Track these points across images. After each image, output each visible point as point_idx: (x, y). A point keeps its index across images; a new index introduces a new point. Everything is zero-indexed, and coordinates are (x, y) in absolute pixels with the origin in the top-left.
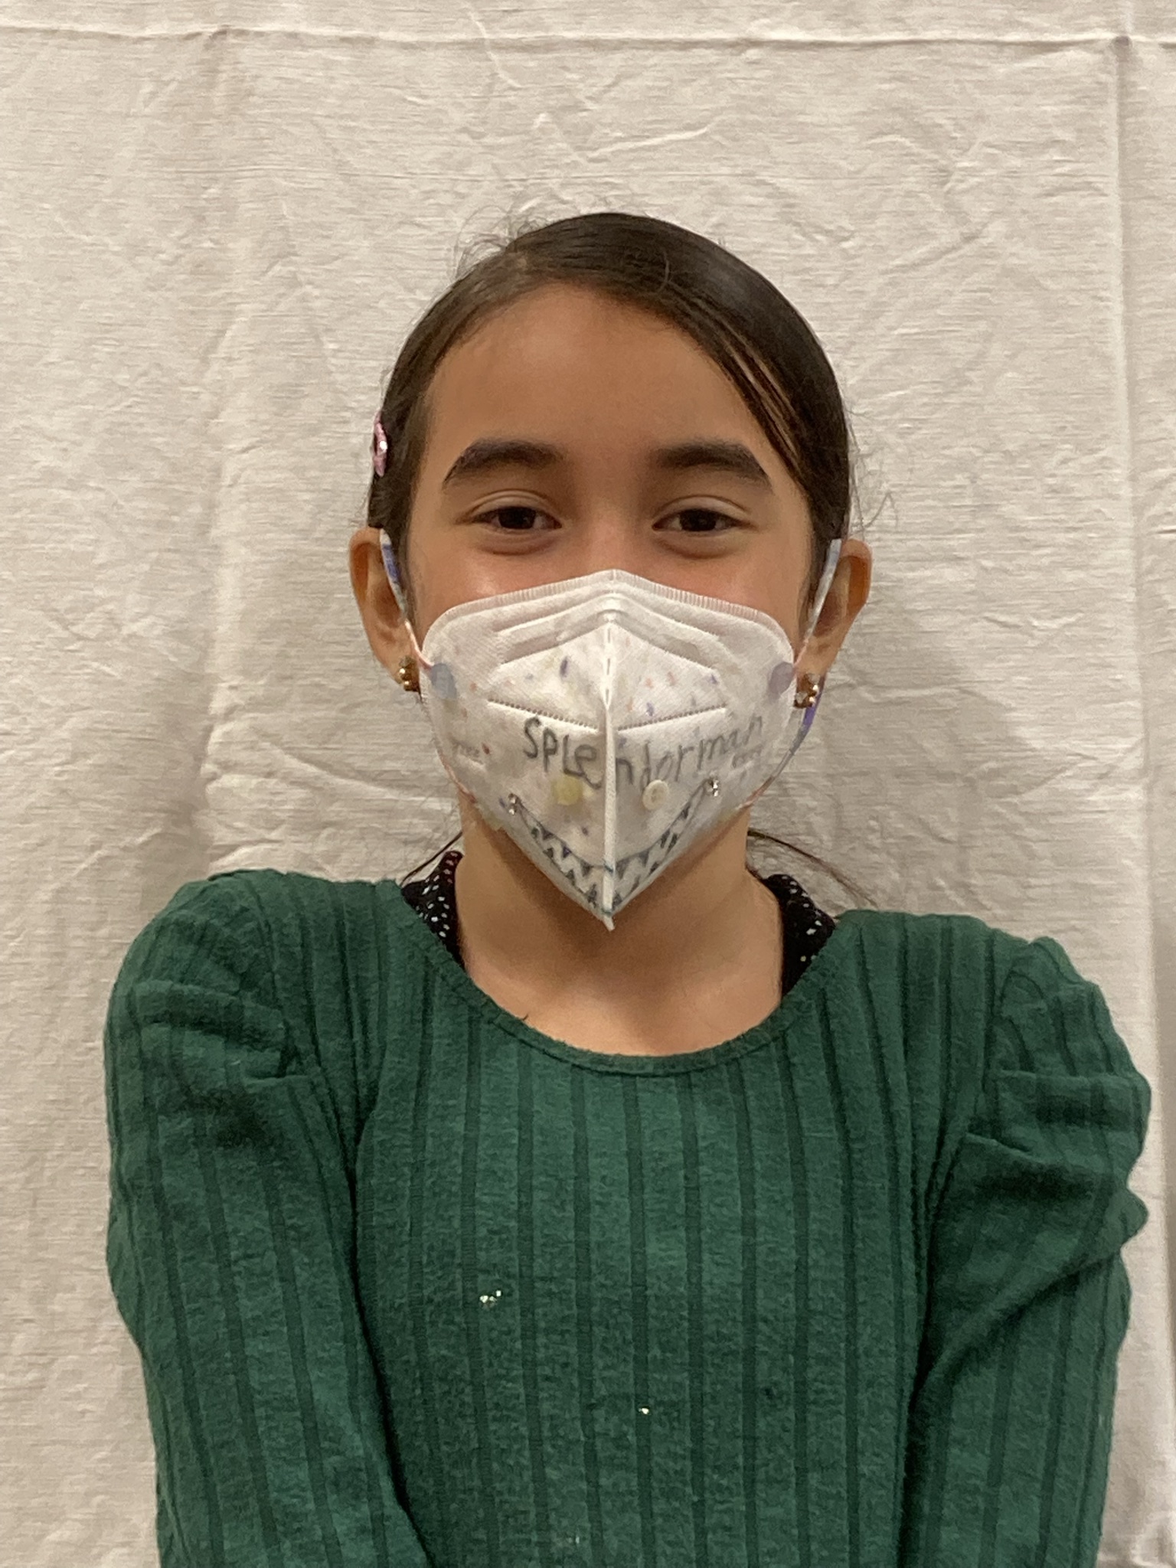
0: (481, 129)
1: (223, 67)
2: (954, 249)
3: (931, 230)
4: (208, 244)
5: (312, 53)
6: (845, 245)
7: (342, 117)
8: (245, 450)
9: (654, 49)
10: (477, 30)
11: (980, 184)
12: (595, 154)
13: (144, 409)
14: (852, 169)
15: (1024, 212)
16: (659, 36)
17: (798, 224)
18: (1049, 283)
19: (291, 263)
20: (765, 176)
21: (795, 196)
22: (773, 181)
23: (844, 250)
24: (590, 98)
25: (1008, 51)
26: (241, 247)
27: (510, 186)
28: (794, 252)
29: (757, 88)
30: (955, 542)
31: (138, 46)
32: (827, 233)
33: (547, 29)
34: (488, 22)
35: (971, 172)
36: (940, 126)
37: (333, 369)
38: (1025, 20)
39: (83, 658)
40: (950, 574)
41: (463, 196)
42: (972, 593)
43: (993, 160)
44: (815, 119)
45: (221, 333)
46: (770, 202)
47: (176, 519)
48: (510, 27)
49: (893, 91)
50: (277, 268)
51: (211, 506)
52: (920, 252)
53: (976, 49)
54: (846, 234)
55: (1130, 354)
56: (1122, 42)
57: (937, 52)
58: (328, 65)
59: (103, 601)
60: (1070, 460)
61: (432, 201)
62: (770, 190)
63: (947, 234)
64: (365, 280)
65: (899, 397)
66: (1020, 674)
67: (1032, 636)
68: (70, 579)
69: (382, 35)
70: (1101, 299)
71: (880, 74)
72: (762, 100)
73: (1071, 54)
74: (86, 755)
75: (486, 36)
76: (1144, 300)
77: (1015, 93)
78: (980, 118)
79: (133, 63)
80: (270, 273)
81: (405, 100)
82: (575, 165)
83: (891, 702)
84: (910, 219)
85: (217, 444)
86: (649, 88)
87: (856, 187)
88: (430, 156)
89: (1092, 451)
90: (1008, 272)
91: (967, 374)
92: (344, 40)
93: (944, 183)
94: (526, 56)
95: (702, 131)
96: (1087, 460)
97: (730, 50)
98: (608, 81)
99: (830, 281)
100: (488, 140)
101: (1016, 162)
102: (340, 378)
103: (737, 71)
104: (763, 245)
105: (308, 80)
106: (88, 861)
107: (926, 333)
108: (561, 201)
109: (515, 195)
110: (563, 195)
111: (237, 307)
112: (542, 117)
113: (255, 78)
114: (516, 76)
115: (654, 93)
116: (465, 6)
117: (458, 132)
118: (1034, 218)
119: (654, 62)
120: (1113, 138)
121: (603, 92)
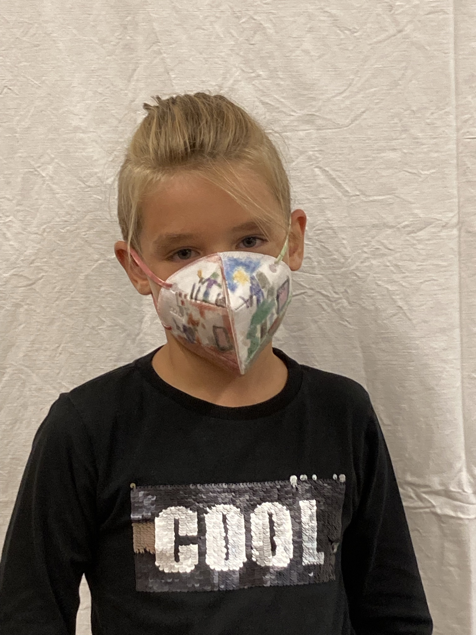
2: (395, 35)
3: (386, 29)
4: (128, 38)
6: (355, 34)
11: (404, 11)
13: (108, 100)
14: (358, 5)
15: (419, 21)
17: (338, 27)
18: (428, 48)
19: (158, 45)
20: (327, 9)
21: (338, 17)
22: (330, 11)
23: (355, 36)
26: (140, 39)
27: (236, 14)
28: (337, 37)
30: (394, 143)
32: (350, 30)
35: (401, 6)
37: (174, 85)
39: (90, 194)
40: (392, 155)
41: (219, 18)
42: (400, 162)
45: (135, 70)
46: (329, 19)
50: (153, 47)
52: (383, 36)
54: (355, 30)
55: (456, 73)
60: (435, 113)
61: (207, 20)
62: (329, 14)
63: (392, 30)
64: (185, 51)
65: (375, 91)
66: (416, 190)
67: (420, 176)
68: (85, 166)
70: (445, 53)
74: (93, 228)
76: (461, 53)
80: (151, 49)
82: (259, 5)
83: (372, 201)
84: (379, 24)
87: (360, 12)
89: (442, 110)
90: (413, 44)
91: (399, 82)
93: (390, 11)
96: (441, 112)
99: (350, 48)
104: (327, 35)
106: (96, 265)
107: (384, 67)
108: (254, 20)
109: (237, 17)
110: (255, 17)
111: (140, 61)
118: (423, 23)
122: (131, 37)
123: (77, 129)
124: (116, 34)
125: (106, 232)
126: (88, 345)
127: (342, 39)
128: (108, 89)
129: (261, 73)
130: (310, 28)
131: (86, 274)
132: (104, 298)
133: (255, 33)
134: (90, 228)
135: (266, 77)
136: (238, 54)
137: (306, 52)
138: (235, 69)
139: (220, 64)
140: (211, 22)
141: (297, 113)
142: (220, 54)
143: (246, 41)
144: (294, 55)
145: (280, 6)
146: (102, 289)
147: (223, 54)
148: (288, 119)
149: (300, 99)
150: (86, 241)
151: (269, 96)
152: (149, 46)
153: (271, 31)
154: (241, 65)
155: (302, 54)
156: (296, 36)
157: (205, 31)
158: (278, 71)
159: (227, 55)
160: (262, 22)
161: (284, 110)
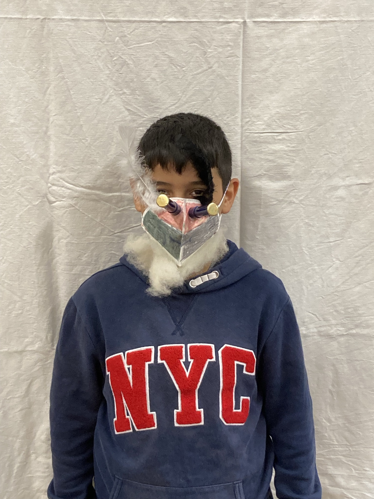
0: (103, 40)
1: (45, 27)
2: (207, 70)
3: (202, 66)
4: (44, 68)
5: (65, 23)
7: (73, 38)
8: (54, 116)
9: (142, 23)
11: (212, 55)
12: (129, 47)
13: (32, 107)
14: (186, 51)
15: (222, 61)
16: (143, 19)
17: (173, 64)
18: (226, 78)
19: (63, 74)
20: (167, 53)
21: (173, 58)
22: (168, 54)
23: (183, 70)
24: (128, 34)
25: (220, 24)
26: (52, 69)
27: (110, 54)
28: (173, 70)
29: (165, 32)
31: (26, 20)
32: (180, 66)
33: (118, 18)
34: (105, 15)
35: (211, 52)
36: (205, 42)
37: (73, 98)
38: (224, 16)
39: (22, 165)
41: (100, 56)
43: (215, 49)
44: (177, 39)
45: (48, 88)
46: (167, 59)
47: (40, 131)
48: (111, 17)
49: (194, 33)
50: (59, 74)
51: (47, 127)
52: (200, 70)
53: (212, 23)
54: (184, 66)
55: (242, 93)
56: (245, 22)
57: (205, 24)
58: (69, 26)
59: (26, 152)
60: (229, 117)
61: (93, 58)
62: (168, 56)
63: (205, 67)
64: (79, 77)
65: (194, 103)
68: (19, 148)
69: (81, 18)
71: (192, 29)
72: (166, 35)
73: (234, 24)
74: (24, 186)
75: (104, 18)
76: (246, 81)
77: (221, 33)
78: (213, 40)
79: (24, 25)
80: (58, 76)
81: (87, 34)
82: (124, 50)
84: (198, 63)
85: (48, 113)
87: (186, 55)
88: (92, 47)
89: (234, 115)
90: (218, 75)
91: (209, 98)
92: (73, 19)
93: (205, 55)
94: (114, 23)
95: (153, 42)
96: (233, 117)
97: (159, 23)
98: (131, 30)
99: (180, 77)
100: (106, 43)
101: (220, 50)
102: (74, 100)
103: (160, 28)
104: (166, 69)
105: (64, 30)
106: (26, 209)
107: (200, 89)
108: (122, 58)
109: (111, 56)
110: (123, 57)
111: (51, 83)
112: (117, 38)
113: (52, 30)
114: (112, 29)
115: (142, 33)
116: (100, 11)
117: (99, 41)
118: (224, 63)
119: (142, 25)
120: (241, 44)
121: (131, 33)
122: (46, 67)
123: (13, 125)
124: (37, 65)
125: (32, 189)
127: (175, 72)
128: (32, 100)
129: (126, 91)
130: (156, 65)
131: (20, 214)
132: (31, 228)
133: (122, 67)
134: (22, 186)
135: (128, 94)
136: (112, 79)
137: (154, 79)
138: (110, 89)
139: (101, 86)
140: (96, 59)
141: (148, 116)
143: (117, 72)
144: (146, 81)
145: (137, 50)
146: (30, 223)
147: (102, 79)
148: (142, 120)
149: (149, 107)
150: (20, 194)
151: (130, 105)
152: (57, 73)
153: (133, 66)
154: (114, 86)
155: (151, 81)
156: (148, 69)
157: (92, 65)
158: (136, 91)
159: (105, 80)
160: (127, 60)
161: (140, 114)
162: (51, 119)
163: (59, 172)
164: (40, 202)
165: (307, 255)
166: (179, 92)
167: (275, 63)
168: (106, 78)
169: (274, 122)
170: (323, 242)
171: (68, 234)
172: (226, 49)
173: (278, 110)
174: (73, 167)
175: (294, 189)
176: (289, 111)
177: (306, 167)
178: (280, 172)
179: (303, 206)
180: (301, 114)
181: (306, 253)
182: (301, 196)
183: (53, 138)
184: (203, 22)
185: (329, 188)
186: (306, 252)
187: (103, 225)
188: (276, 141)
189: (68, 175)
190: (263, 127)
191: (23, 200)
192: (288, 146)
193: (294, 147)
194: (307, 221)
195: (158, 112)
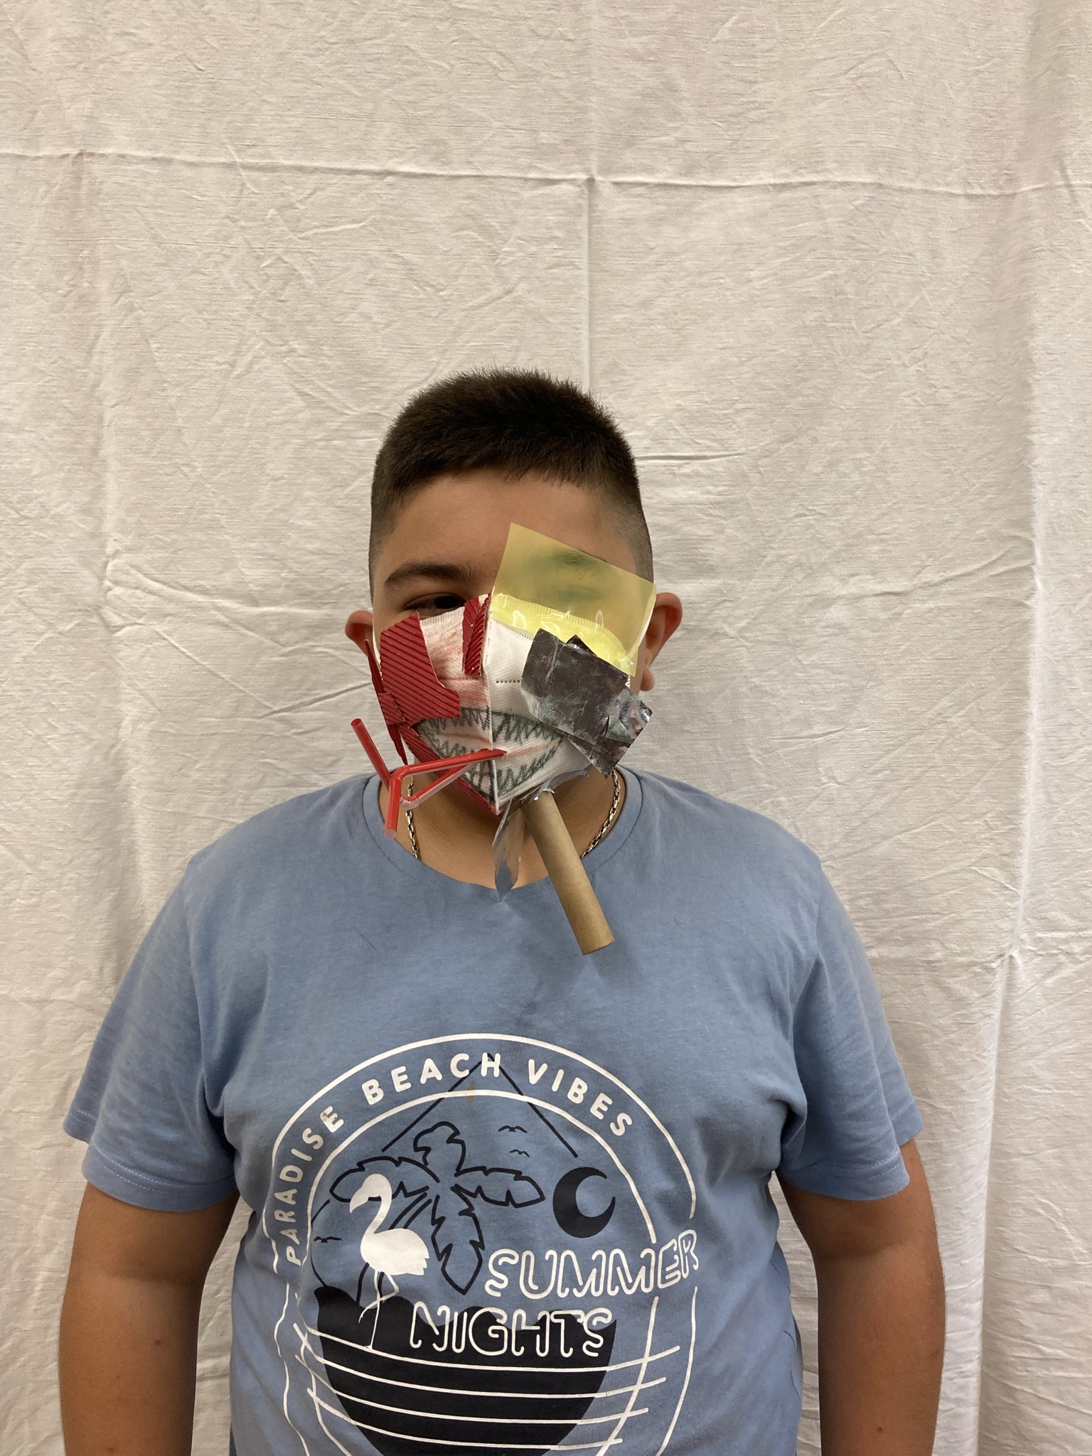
0: (237, 217)
1: (84, 176)
2: (500, 298)
3: (487, 286)
4: (86, 284)
5: (135, 167)
6: (441, 293)
7: (155, 208)
8: (113, 407)
9: (336, 174)
10: (233, 158)
11: (514, 261)
12: (302, 235)
13: (55, 383)
14: (446, 249)
15: (537, 278)
16: (338, 165)
17: (416, 280)
18: (550, 319)
19: (130, 296)
20: (398, 252)
21: (414, 264)
22: (402, 255)
23: (442, 297)
24: (299, 201)
25: (530, 184)
26: (103, 286)
27: (254, 252)
28: (414, 296)
31: (36, 162)
32: (432, 286)
33: (273, 158)
34: (238, 151)
35: (510, 254)
36: (492, 226)
37: (156, 359)
38: (539, 165)
39: (28, 530)
41: (228, 257)
43: (521, 247)
44: (425, 220)
45: (97, 337)
46: (401, 267)
47: (78, 446)
48: (252, 156)
49: (467, 204)
50: (122, 299)
51: (99, 438)
52: (482, 299)
53: (512, 182)
54: (442, 287)
55: (592, 360)
56: (591, 181)
57: (491, 183)
58: (144, 175)
59: (38, 496)
61: (210, 259)
62: (400, 260)
63: (496, 290)
64: (174, 306)
68: (18, 485)
69: (178, 157)
70: (577, 329)
71: (461, 194)
72: (395, 208)
73: (564, 186)
74: (34, 583)
75: (237, 160)
76: (599, 329)
77: (533, 208)
78: (514, 222)
79: (32, 173)
80: (119, 303)
81: (192, 198)
82: (291, 241)
84: (476, 280)
85: (100, 401)
86: (333, 197)
87: (448, 260)
88: (208, 232)
90: (529, 312)
92: (154, 159)
93: (495, 260)
94: (261, 174)
95: (362, 224)
97: (376, 177)
98: (308, 192)
99: (434, 314)
100: (242, 223)
101: (533, 249)
102: (161, 364)
103: (381, 189)
104: (398, 292)
105: (134, 184)
106: (40, 640)
107: (486, 345)
108: (285, 262)
109: (258, 258)
110: (286, 258)
111: (104, 323)
112: (272, 211)
113: (102, 183)
114: (256, 186)
115: (335, 200)
116: (225, 141)
117: (224, 218)
118: (543, 281)
119: (335, 181)
120: (585, 236)
121: (306, 198)
122: (90, 283)
124: (66, 278)
125: (55, 590)
126: (32, 764)
127: (421, 300)
128: (55, 365)
129: (296, 346)
130: (372, 280)
131: (24, 654)
132: (54, 691)
133: (286, 284)
134: (31, 583)
135: (302, 353)
136: (258, 315)
137: (367, 317)
138: (254, 339)
139: (231, 330)
140: (217, 264)
141: (353, 411)
142: (232, 314)
143: (272, 296)
144: (348, 319)
145: (324, 243)
146: (52, 677)
147: (235, 315)
148: (339, 420)
149: (357, 389)
150: (24, 603)
151: (308, 382)
152: (116, 297)
153: (311, 282)
154: (264, 333)
155: (360, 320)
156: (350, 291)
157: (206, 277)
158: (323, 345)
159: (242, 316)
160: (297, 268)
161: (333, 405)
162: (108, 415)
163: (128, 549)
164: (77, 625)
165: (760, 767)
166: (432, 352)
167: (671, 286)
168: (246, 312)
169: (672, 432)
170: (797, 735)
171: (153, 710)
172: (546, 246)
173: (679, 402)
174: (161, 537)
175: (725, 601)
176: (706, 403)
177: (752, 544)
178: (689, 557)
179: (747, 644)
180: (737, 411)
181: (755, 762)
182: (740, 618)
183: (114, 465)
184: (487, 177)
185: (810, 600)
186: (756, 760)
187: (241, 688)
188: (678, 480)
189: (148, 557)
190: (645, 443)
191: (31, 618)
192: (709, 492)
193: (720, 494)
194: (756, 681)
195: (378, 401)
